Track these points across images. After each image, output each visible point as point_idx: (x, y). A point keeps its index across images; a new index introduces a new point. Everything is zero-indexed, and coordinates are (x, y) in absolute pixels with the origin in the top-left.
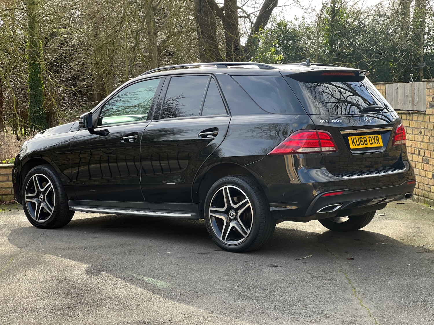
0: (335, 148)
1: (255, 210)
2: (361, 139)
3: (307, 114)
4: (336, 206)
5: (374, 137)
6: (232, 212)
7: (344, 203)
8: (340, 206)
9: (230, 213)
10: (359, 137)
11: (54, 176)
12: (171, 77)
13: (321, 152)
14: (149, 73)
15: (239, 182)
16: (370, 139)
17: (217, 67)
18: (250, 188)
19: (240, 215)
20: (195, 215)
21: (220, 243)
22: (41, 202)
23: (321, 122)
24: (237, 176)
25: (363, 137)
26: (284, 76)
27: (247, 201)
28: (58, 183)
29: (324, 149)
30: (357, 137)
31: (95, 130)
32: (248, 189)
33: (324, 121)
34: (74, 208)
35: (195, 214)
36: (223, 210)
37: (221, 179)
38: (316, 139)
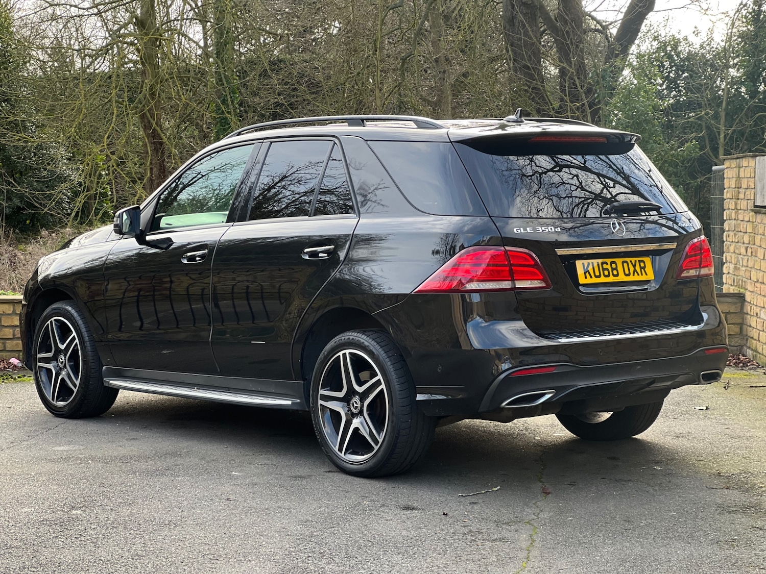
0: (545, 282)
1: (392, 398)
2: (605, 266)
3: (490, 217)
4: (543, 395)
5: (636, 261)
6: (356, 399)
7: (558, 389)
8: (550, 396)
9: (351, 402)
10: (600, 261)
11: (80, 322)
12: (271, 142)
13: (514, 289)
14: (239, 134)
15: (366, 343)
16: (625, 265)
17: (347, 124)
18: (384, 355)
19: (368, 406)
20: (298, 403)
21: (335, 458)
22: (60, 368)
23: (516, 232)
24: (364, 333)
25: (609, 261)
26: (454, 142)
27: (379, 380)
28: (86, 335)
29: (520, 284)
30: (595, 262)
31: (148, 238)
32: (381, 357)
33: (522, 229)
34: (111, 382)
35: (299, 401)
36: (341, 395)
37: (338, 337)
38: (505, 266)
